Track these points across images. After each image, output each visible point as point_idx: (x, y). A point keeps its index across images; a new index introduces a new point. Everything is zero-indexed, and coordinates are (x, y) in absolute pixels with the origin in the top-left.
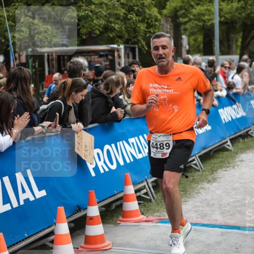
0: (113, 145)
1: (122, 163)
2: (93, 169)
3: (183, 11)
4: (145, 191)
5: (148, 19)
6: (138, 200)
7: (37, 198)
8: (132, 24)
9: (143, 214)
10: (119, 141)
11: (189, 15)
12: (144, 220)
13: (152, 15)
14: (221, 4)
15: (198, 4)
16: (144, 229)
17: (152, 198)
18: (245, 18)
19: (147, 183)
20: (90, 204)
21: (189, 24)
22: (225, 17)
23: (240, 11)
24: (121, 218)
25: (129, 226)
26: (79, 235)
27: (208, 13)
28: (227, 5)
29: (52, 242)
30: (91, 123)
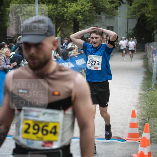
18: (57, 15)
23: (54, 11)
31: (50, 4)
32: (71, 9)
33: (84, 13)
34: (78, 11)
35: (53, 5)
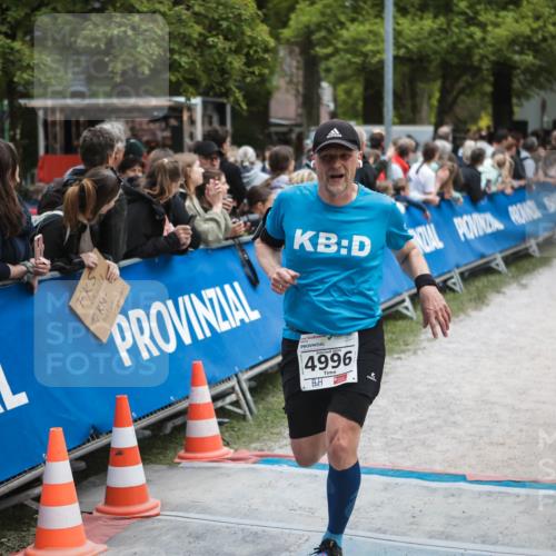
0: (170, 303)
1: (187, 340)
2: (128, 351)
3: (323, 33)
4: (233, 398)
5: (250, 47)
6: (218, 417)
7: (9, 408)
8: (216, 56)
9: (227, 444)
10: (182, 295)
11: (335, 41)
12: (229, 456)
13: (256, 38)
14: (400, 22)
15: (353, 20)
16: (228, 476)
17: (248, 413)
18: (448, 52)
19: (239, 382)
20: (119, 423)
21: (333, 59)
22: (407, 48)
23: (437, 38)
24: (182, 453)
25: (199, 468)
26: (95, 485)
27: (372, 38)
28: (412, 25)
29: (37, 499)
30: (127, 257)
31: (425, 16)
32: (497, 30)
33: (544, 45)
34: (521, 40)
35: (436, 17)
